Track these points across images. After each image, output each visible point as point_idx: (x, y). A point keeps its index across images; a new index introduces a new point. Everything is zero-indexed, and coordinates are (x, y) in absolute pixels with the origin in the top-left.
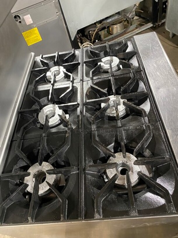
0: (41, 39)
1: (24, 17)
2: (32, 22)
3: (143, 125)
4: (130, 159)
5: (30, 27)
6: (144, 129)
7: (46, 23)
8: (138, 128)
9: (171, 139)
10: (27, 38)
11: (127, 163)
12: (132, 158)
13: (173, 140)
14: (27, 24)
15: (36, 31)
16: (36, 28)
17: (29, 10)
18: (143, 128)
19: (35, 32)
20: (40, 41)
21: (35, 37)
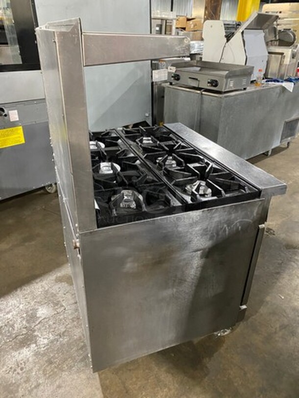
0: (23, 142)
1: (10, 112)
2: (18, 119)
5: (14, 124)
7: (34, 123)
10: (7, 136)
14: (11, 121)
15: (20, 130)
16: (21, 127)
17: (18, 106)
19: (19, 132)
20: (22, 144)
21: (16, 138)
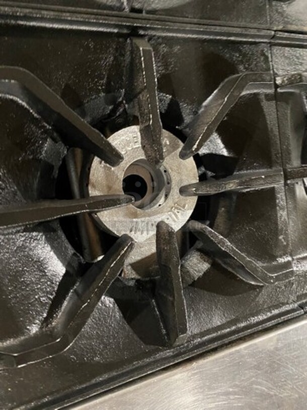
3: (291, 255)
4: (176, 208)
6: (277, 257)
8: (281, 237)
9: (245, 349)
11: (163, 199)
12: (179, 215)
13: (243, 356)
18: (281, 257)
